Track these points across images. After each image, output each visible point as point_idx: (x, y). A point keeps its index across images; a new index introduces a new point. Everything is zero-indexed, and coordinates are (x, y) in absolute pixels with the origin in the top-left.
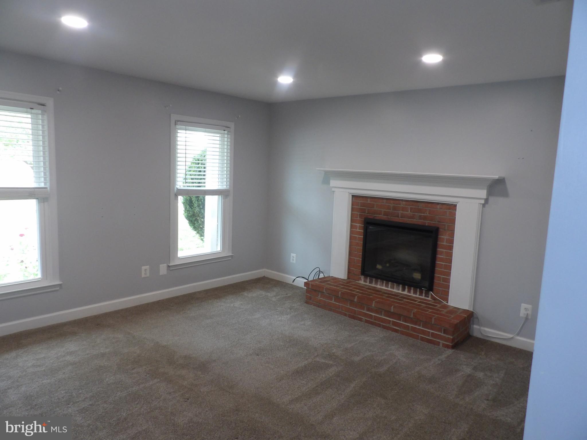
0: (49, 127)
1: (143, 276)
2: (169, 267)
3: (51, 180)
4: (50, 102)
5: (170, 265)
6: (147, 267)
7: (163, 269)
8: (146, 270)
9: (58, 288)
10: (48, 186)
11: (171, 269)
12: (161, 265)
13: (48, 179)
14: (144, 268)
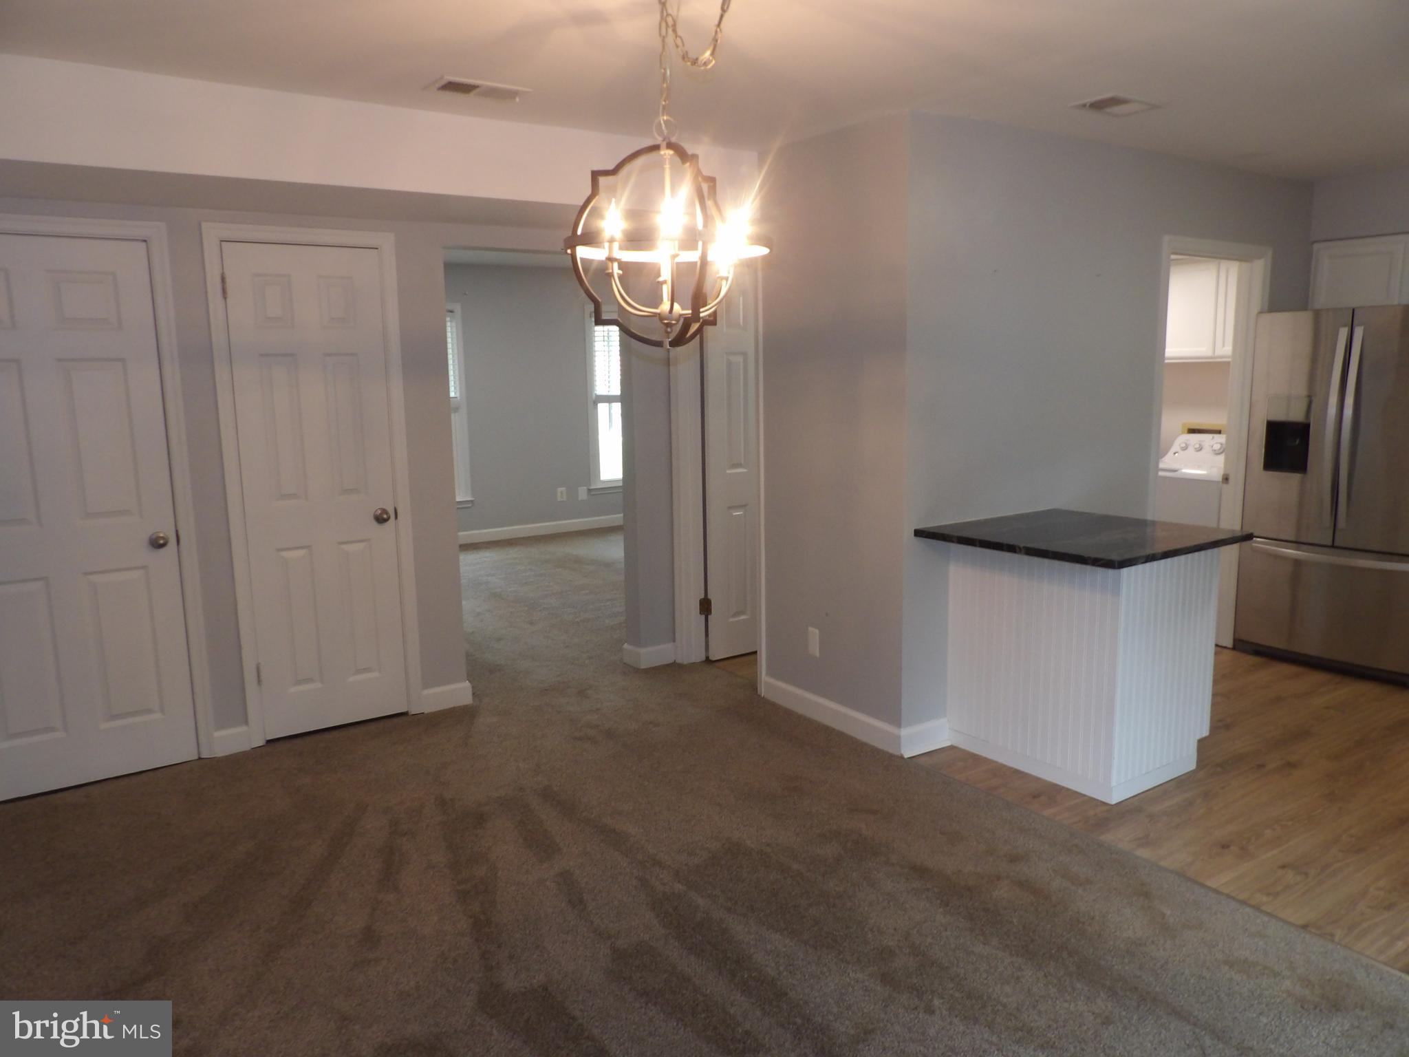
0: (457, 335)
1: (559, 499)
2: (589, 490)
3: (460, 388)
4: (457, 308)
5: (592, 487)
6: (563, 489)
7: (582, 493)
8: (562, 493)
9: (470, 505)
10: (458, 395)
11: (592, 493)
12: (580, 488)
13: (458, 388)
14: (560, 489)
